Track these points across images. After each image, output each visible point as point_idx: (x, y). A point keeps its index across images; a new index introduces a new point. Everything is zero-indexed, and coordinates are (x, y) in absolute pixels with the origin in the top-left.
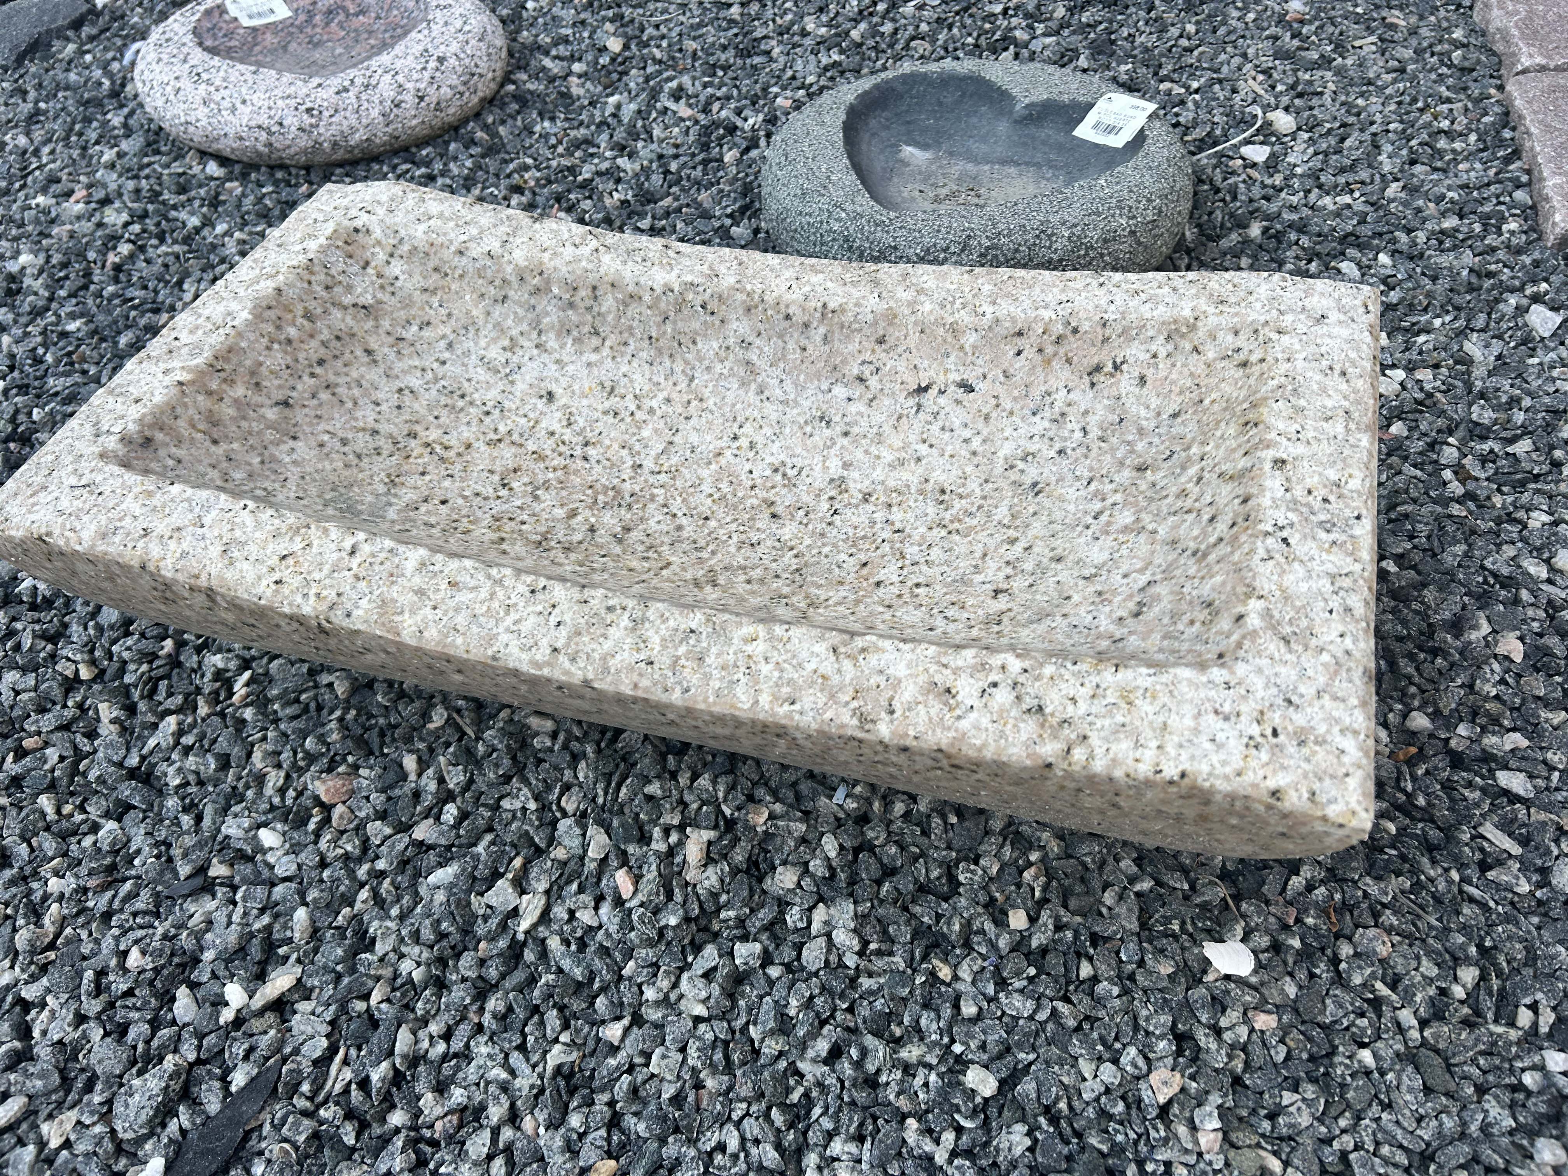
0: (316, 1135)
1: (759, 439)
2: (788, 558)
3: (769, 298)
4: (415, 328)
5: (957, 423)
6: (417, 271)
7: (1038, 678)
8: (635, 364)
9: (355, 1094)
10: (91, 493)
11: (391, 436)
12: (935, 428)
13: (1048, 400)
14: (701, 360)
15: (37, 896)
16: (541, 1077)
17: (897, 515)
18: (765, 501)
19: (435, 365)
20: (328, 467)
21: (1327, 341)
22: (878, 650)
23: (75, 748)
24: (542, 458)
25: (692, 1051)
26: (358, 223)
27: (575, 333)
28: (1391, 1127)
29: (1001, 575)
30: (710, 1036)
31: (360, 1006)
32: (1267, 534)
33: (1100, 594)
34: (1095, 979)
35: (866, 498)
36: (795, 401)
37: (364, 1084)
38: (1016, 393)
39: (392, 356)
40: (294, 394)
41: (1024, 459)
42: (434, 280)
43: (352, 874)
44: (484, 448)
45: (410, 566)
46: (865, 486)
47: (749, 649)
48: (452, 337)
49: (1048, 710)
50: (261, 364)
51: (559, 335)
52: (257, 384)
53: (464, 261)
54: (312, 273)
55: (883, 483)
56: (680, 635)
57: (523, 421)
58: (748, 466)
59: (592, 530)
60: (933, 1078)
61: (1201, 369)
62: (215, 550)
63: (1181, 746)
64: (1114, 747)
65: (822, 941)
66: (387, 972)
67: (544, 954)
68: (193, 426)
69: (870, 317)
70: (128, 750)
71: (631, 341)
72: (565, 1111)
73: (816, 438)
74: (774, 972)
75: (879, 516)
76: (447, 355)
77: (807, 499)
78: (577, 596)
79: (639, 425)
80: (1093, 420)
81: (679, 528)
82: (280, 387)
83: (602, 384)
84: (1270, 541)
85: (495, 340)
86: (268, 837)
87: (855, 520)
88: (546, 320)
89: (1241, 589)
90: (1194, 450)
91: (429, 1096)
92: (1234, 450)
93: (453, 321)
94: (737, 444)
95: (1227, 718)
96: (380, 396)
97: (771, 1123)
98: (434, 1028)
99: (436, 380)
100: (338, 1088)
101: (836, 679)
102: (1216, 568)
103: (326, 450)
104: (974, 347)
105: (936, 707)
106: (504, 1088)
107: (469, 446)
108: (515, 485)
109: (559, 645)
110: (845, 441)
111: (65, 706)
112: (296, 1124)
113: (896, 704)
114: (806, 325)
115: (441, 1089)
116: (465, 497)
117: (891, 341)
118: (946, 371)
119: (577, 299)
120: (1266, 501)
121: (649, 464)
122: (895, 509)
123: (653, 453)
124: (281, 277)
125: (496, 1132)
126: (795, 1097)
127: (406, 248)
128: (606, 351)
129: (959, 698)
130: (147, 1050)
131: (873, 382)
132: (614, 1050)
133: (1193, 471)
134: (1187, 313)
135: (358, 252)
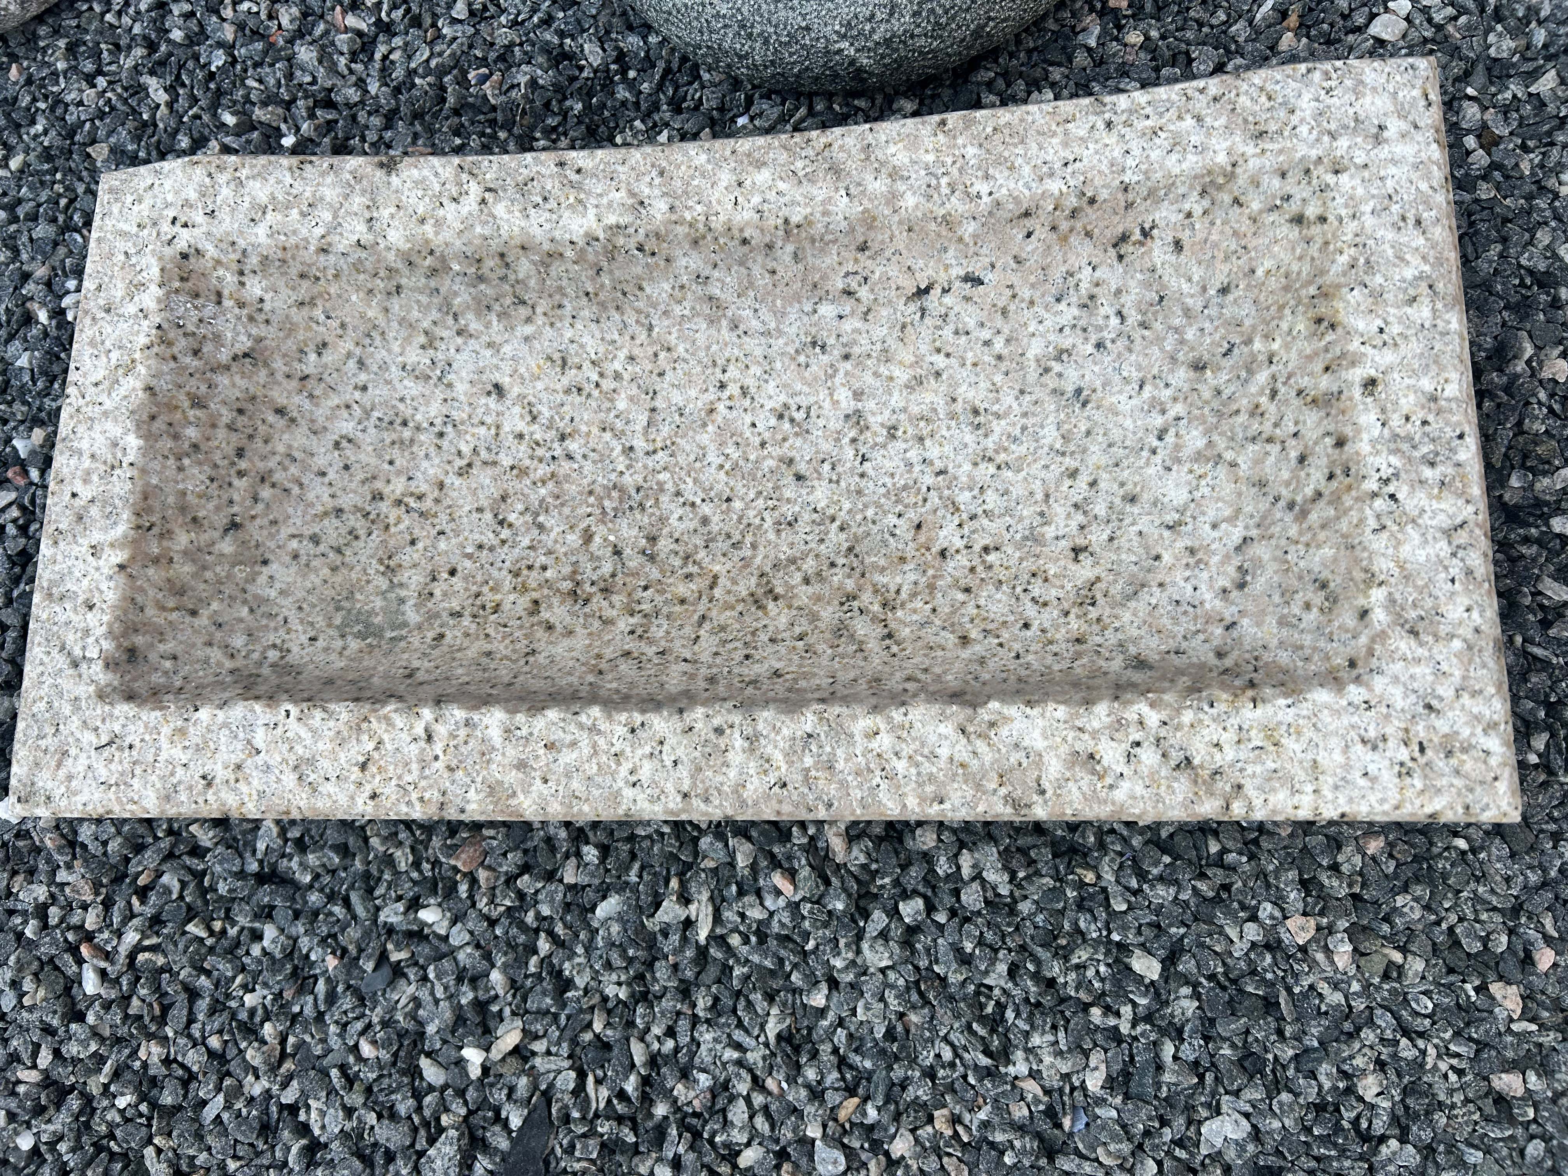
0: (603, 1145)
1: (750, 382)
2: (835, 537)
3: (717, 223)
4: (313, 357)
5: (971, 323)
6: (281, 283)
7: (1178, 728)
8: (579, 326)
9: (620, 1108)
10: (121, 749)
11: (357, 509)
12: (947, 332)
13: (1071, 281)
14: (655, 306)
15: (243, 1016)
16: (767, 1045)
17: (933, 451)
18: (781, 460)
19: (357, 395)
20: (318, 581)
21: (1392, 170)
22: (1007, 719)
23: (190, 870)
24: (524, 472)
25: (890, 996)
26: (181, 245)
27: (497, 307)
28: (1487, 896)
29: (1074, 524)
30: (901, 982)
31: (587, 1037)
32: (1375, 495)
33: (1192, 551)
34: (1224, 851)
35: (892, 431)
36: (778, 330)
37: (622, 1095)
38: (1032, 279)
39: (307, 405)
40: (236, 509)
41: (1058, 358)
42: (305, 289)
43: (522, 926)
44: (458, 482)
45: (495, 734)
46: (886, 417)
47: (874, 744)
48: (358, 351)
49: (1196, 762)
50: (184, 493)
51: (478, 315)
52: (195, 520)
53: (332, 258)
54: (170, 344)
55: (904, 410)
56: (799, 744)
57: (482, 430)
58: (748, 419)
59: (617, 552)
60: (1102, 969)
61: (1245, 226)
62: (290, 779)
63: (1336, 787)
64: (1272, 799)
65: (976, 886)
66: (596, 999)
67: (729, 950)
68: (163, 608)
69: (844, 224)
70: (241, 856)
71: (566, 302)
72: (798, 1067)
73: (814, 368)
74: (941, 918)
75: (914, 455)
76: (363, 377)
77: (826, 446)
78: (679, 726)
79: (611, 396)
80: (1128, 301)
81: (705, 521)
82: (218, 509)
83: (549, 358)
84: (1378, 503)
85: (407, 340)
86: (429, 915)
87: (888, 465)
88: (457, 301)
89: (1359, 575)
90: (1258, 345)
91: (680, 1086)
92: (1309, 358)
93: (350, 331)
94: (727, 393)
95: (1375, 748)
96: (320, 462)
97: (974, 1033)
98: (657, 1030)
99: (367, 413)
100: (602, 1105)
101: (974, 764)
102: (1322, 535)
103: (303, 559)
104: (975, 236)
105: (1086, 780)
106: (739, 1063)
107: (441, 486)
108: (512, 518)
109: (685, 788)
110: (848, 365)
111: (156, 838)
112: (585, 1147)
113: (1046, 785)
114: (770, 247)
115: (685, 1075)
116: (469, 556)
117: (875, 246)
118: (947, 267)
119: (485, 270)
120: (1364, 447)
121: (640, 444)
122: (928, 442)
123: (639, 428)
124: (141, 369)
125: (748, 1100)
126: (989, 1010)
127: (253, 261)
128: (540, 320)
129: (1105, 762)
130: (423, 1118)
131: (863, 293)
132: (822, 1012)
133: (1262, 377)
134: (1222, 159)
135: (202, 286)
